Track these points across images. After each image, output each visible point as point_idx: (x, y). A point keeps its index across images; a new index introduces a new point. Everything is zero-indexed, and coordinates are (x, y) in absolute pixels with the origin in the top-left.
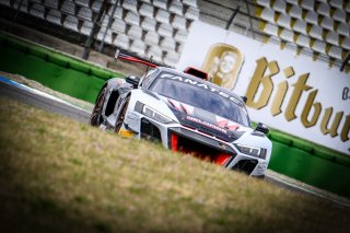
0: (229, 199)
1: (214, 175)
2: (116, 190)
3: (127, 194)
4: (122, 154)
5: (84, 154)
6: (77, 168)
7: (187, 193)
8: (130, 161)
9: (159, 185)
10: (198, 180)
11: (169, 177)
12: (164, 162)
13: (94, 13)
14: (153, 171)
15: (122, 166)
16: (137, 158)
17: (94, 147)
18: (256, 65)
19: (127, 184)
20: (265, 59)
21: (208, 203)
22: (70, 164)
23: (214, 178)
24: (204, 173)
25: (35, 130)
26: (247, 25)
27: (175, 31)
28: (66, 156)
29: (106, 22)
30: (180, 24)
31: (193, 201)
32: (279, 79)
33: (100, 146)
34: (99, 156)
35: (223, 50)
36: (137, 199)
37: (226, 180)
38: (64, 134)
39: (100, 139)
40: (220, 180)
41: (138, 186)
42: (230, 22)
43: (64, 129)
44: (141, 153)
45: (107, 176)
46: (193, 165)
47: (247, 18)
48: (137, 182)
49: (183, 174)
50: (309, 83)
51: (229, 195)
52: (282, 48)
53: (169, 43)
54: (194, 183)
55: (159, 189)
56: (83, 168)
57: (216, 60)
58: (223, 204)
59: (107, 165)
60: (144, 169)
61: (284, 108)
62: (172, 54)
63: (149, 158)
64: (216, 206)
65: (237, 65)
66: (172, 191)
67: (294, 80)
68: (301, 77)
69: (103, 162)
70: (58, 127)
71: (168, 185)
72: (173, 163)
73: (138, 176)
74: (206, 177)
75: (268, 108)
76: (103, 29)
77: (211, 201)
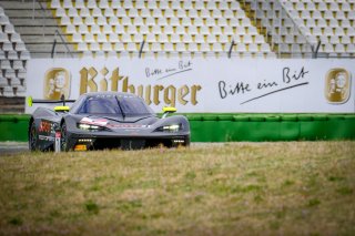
0: (96, 171)
1: (79, 159)
3: (24, 192)
4: (11, 167)
7: (65, 178)
9: (44, 179)
10: (70, 166)
11: (49, 171)
14: (37, 171)
15: (14, 175)
18: (79, 75)
19: (22, 186)
20: (85, 68)
21: (81, 179)
24: (72, 159)
26: (66, 50)
31: (71, 182)
32: (98, 79)
36: (32, 194)
37: (88, 159)
40: (85, 160)
41: (30, 185)
42: (52, 53)
44: (24, 162)
45: (6, 186)
46: (62, 157)
47: (63, 46)
48: (28, 182)
49: (58, 165)
50: (120, 74)
52: (94, 57)
53: (15, 81)
54: (67, 169)
55: (45, 182)
57: (52, 81)
58: (93, 176)
60: (29, 172)
62: (20, 88)
63: (30, 163)
64: (88, 179)
65: (66, 79)
67: (109, 76)
68: (113, 72)
71: (50, 177)
72: (48, 160)
73: (28, 178)
74: (74, 162)
77: (84, 177)
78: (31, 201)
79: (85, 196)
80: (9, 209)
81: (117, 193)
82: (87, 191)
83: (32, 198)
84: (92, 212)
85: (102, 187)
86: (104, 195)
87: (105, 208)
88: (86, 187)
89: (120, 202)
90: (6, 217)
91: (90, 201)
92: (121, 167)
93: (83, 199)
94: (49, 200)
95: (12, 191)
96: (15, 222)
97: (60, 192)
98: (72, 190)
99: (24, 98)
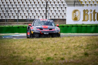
0: (87, 43)
1: (82, 39)
2: (62, 50)
3: (65, 50)
4: (61, 41)
5: (53, 44)
6: (52, 48)
7: (78, 45)
8: (63, 42)
9: (71, 45)
10: (79, 41)
11: (73, 43)
12: (71, 40)
13: (45, 14)
14: (69, 43)
15: (62, 44)
16: (65, 41)
17: (55, 42)
18: (83, 12)
19: (64, 47)
20: (85, 10)
21: (83, 45)
22: (51, 48)
23: (83, 39)
24: (80, 39)
25: (41, 43)
26: (78, 4)
27: (63, 11)
28: (49, 46)
29: (48, 14)
30: (64, 9)
31: (80, 46)
32: (89, 13)
33: (56, 42)
34: (56, 44)
35: (75, 11)
36: (68, 50)
37: (85, 39)
38: (47, 42)
39: (55, 40)
40: (84, 39)
41: (67, 47)
42: (74, 5)
43: (47, 41)
45: (59, 47)
46: (77, 38)
47: (78, 3)
48: (66, 46)
49: (76, 41)
50: (96, 12)
51: (87, 42)
52: (87, 6)
53: (63, 14)
55: (72, 46)
56: (54, 48)
57: (74, 14)
58: (86, 44)
59: (59, 45)
60: (67, 43)
61: (92, 19)
62: (64, 16)
63: (67, 40)
64: (85, 45)
65: (79, 13)
66: (75, 45)
67: (92, 12)
68: (94, 11)
69: (58, 45)
70: (46, 41)
71: (73, 44)
72: (73, 39)
73: (66, 45)
74: (81, 40)
75: (89, 20)
76: (48, 16)
77: (84, 45)
78: (67, 52)
79: (84, 51)
80: (60, 55)
81: (94, 50)
82: (85, 49)
83: (68, 51)
84: (86, 56)
85: (89, 48)
86: (90, 50)
87: (90, 54)
88: (85, 48)
89: (95, 52)
90: (60, 57)
91: (86, 52)
92: (95, 41)
93: (83, 52)
94: (73, 52)
95: (62, 49)
96: (62, 59)
97: (76, 50)
98: (80, 49)
99: (66, 19)
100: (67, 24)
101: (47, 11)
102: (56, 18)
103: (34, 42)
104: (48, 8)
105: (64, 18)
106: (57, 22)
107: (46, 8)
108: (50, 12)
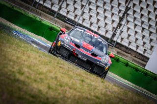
5: (102, 94)
6: (97, 100)
13: (114, 28)
17: (107, 91)
22: (94, 98)
25: (80, 80)
27: (151, 40)
28: (92, 94)
29: (118, 31)
30: (154, 37)
33: (109, 91)
34: (109, 96)
38: (93, 83)
39: (110, 88)
43: (93, 81)
44: (129, 96)
56: (100, 100)
69: (110, 99)
70: (91, 80)
76: (117, 36)
99: (148, 59)
100: (146, 68)
101: (120, 25)
102: (130, 47)
103: (69, 71)
104: (125, 20)
105: (146, 55)
106: (129, 55)
107: (121, 19)
108: (125, 30)
